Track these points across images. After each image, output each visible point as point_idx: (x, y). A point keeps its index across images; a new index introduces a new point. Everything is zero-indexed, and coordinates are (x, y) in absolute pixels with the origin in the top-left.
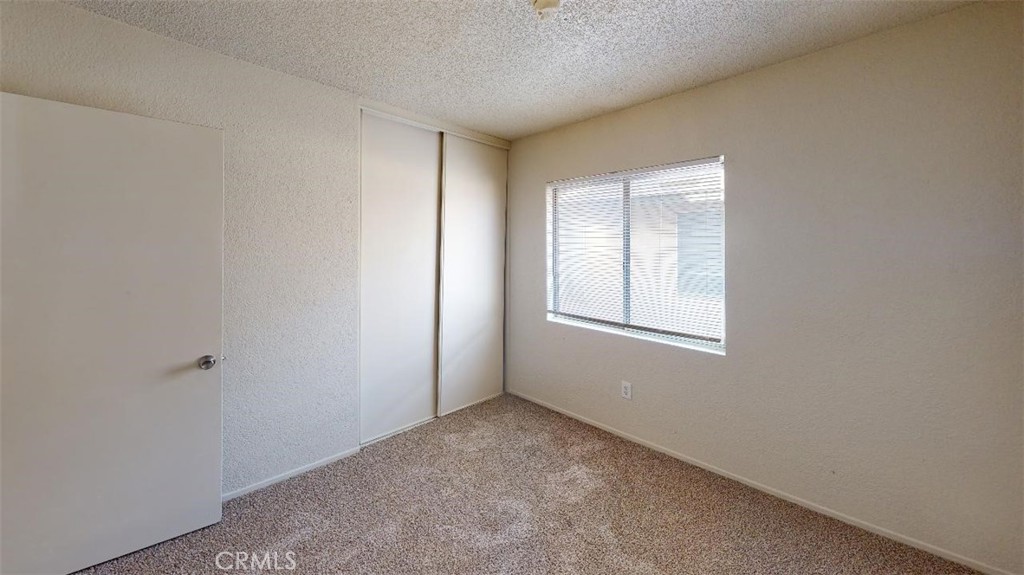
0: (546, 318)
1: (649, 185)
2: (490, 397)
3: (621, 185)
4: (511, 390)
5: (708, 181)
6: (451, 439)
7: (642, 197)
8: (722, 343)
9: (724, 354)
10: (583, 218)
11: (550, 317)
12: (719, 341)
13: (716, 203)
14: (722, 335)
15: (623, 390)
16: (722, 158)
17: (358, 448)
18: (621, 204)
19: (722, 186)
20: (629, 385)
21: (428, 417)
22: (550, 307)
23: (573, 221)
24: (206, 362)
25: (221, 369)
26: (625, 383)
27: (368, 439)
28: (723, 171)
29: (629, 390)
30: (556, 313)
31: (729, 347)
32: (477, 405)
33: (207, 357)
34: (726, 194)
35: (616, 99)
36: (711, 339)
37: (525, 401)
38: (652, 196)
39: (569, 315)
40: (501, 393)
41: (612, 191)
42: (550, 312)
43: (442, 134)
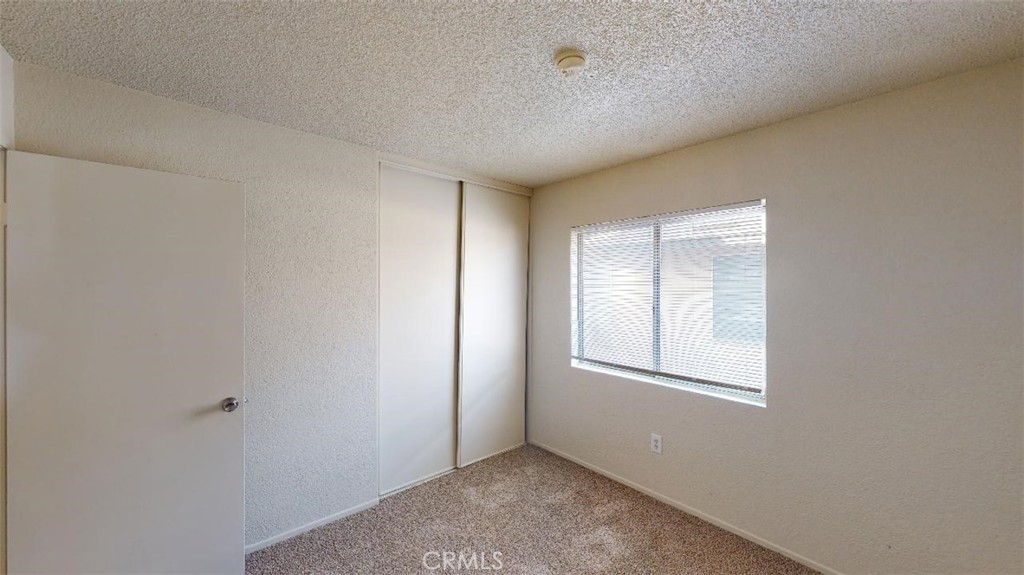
0: (570, 363)
1: (681, 229)
2: (512, 447)
3: (652, 229)
4: (533, 440)
5: (750, 224)
6: (471, 493)
7: (672, 241)
8: (763, 393)
9: (765, 406)
10: (610, 262)
11: (575, 363)
12: (759, 391)
13: (757, 245)
14: (763, 386)
15: (653, 443)
16: (764, 201)
17: (376, 500)
18: (652, 247)
19: (764, 230)
20: (658, 437)
21: (448, 468)
22: (575, 353)
23: (601, 265)
24: (229, 404)
25: (243, 410)
26: (655, 436)
27: (388, 490)
28: (764, 214)
29: (660, 445)
30: (580, 358)
31: (770, 398)
32: (499, 456)
33: (230, 399)
34: (767, 237)
35: (647, 147)
36: (750, 390)
37: (549, 454)
38: (683, 240)
39: (596, 362)
40: (523, 443)
41: (641, 235)
42: (574, 357)
43: (461, 183)
